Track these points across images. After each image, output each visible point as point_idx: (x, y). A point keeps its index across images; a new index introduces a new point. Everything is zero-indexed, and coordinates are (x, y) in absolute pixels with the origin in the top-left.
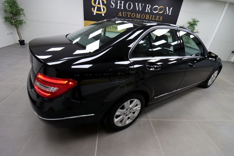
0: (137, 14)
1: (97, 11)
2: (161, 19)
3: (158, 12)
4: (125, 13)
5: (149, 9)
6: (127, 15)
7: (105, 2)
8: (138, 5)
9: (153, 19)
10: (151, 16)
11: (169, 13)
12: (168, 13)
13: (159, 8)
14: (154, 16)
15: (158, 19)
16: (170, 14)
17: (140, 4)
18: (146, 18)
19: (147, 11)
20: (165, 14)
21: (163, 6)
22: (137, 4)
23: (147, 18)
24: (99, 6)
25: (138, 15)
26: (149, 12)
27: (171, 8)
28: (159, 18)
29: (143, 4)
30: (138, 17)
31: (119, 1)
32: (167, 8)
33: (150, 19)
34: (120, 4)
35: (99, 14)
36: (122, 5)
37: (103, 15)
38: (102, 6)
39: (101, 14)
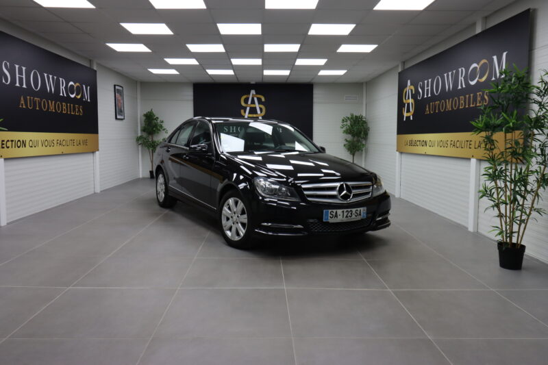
0: (447, 100)
1: (407, 112)
2: (486, 101)
3: (478, 81)
4: (432, 105)
5: (462, 79)
6: (435, 107)
7: (414, 93)
8: (448, 76)
9: (471, 106)
10: (467, 96)
11: (501, 73)
12: (498, 74)
13: (478, 67)
14: (471, 95)
15: (480, 102)
16: (503, 75)
17: (450, 73)
18: (460, 107)
19: (460, 87)
20: (493, 79)
21: (487, 59)
22: (445, 75)
23: (462, 104)
24: (408, 101)
25: (449, 103)
26: (464, 86)
27: (505, 54)
28: (483, 98)
29: (454, 71)
30: (449, 108)
31: (426, 82)
32: (495, 58)
33: (467, 106)
34: (428, 86)
35: (408, 118)
36: (430, 88)
37: (411, 119)
38: (411, 101)
39: (410, 117)
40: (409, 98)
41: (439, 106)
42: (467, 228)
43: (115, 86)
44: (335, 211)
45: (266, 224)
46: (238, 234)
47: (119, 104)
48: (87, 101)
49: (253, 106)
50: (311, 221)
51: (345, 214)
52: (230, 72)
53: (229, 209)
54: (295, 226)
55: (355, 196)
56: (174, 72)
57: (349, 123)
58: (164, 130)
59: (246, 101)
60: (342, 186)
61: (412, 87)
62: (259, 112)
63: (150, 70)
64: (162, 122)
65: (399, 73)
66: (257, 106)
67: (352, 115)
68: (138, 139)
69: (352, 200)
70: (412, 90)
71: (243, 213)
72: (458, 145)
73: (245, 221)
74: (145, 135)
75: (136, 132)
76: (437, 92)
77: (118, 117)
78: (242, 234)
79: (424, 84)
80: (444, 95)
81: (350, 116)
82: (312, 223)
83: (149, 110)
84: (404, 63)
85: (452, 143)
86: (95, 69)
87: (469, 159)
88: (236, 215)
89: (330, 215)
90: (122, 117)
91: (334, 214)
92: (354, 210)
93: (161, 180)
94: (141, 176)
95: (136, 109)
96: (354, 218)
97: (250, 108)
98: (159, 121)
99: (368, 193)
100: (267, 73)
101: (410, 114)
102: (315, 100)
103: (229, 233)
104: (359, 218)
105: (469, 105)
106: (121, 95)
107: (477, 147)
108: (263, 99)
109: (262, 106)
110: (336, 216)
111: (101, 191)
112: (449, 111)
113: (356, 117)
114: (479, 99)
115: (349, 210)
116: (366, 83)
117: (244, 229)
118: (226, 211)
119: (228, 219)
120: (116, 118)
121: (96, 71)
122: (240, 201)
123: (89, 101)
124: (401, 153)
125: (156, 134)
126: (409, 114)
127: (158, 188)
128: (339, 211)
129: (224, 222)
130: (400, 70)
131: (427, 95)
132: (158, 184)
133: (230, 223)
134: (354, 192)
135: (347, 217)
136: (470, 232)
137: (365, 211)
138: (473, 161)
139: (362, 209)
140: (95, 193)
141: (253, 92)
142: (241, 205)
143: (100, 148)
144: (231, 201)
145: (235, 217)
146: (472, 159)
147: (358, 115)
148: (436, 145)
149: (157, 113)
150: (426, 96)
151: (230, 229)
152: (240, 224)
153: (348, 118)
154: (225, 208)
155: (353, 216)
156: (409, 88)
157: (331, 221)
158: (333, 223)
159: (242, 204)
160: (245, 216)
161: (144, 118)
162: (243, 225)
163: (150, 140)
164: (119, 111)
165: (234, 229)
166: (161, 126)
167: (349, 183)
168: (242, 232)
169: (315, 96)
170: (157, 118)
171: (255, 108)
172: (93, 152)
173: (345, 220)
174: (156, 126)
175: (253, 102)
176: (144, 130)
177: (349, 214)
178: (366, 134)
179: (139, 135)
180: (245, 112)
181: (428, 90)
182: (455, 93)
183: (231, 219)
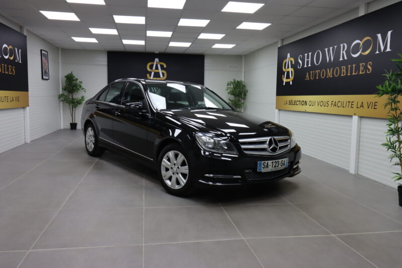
0: (328, 69)
1: (286, 78)
2: (369, 70)
3: (361, 54)
4: (313, 73)
5: (344, 52)
6: (316, 74)
7: (293, 63)
8: (329, 51)
9: (354, 74)
10: (349, 66)
11: (385, 48)
12: (382, 48)
13: (361, 43)
14: (354, 65)
15: (362, 72)
16: (388, 49)
17: (331, 48)
18: (342, 75)
19: (341, 59)
20: (377, 52)
21: (370, 37)
22: (326, 49)
23: (344, 72)
24: (288, 70)
25: (330, 71)
26: (346, 58)
27: (389, 33)
28: (366, 68)
29: (336, 47)
30: (330, 75)
31: (306, 55)
32: (379, 36)
33: (349, 74)
34: (308, 58)
35: (288, 83)
36: (310, 59)
37: (291, 83)
38: (290, 70)
39: (289, 82)
40: (288, 67)
41: (319, 74)
42: (349, 171)
43: (41, 50)
44: (266, 162)
45: (207, 175)
46: (178, 183)
47: (45, 67)
48: (18, 63)
49: (157, 71)
50: (247, 171)
51: (274, 164)
52: (142, 43)
53: (169, 160)
54: (235, 177)
55: (281, 148)
56: (94, 40)
57: (232, 86)
58: (83, 89)
59: (151, 67)
60: (271, 140)
61: (293, 59)
62: (161, 76)
63: (73, 38)
64: (81, 82)
65: (279, 48)
66: (160, 71)
67: (235, 80)
68: (60, 97)
69: (279, 152)
70: (291, 62)
71: (183, 164)
72: (339, 104)
73: (187, 172)
74: (66, 93)
75: (58, 90)
76: (317, 63)
77: (44, 77)
78: (183, 184)
79: (304, 57)
80: (325, 65)
81: (233, 81)
82: (247, 173)
83: (70, 73)
84: (283, 40)
85: (333, 103)
86: (25, 34)
87: (351, 116)
88: (176, 166)
89: (262, 166)
90: (47, 78)
91: (266, 165)
92: (280, 160)
93: (90, 132)
94: (62, 128)
95: (59, 72)
96: (280, 168)
97: (155, 73)
98: (78, 82)
99: (287, 146)
100: (172, 44)
101: (290, 81)
102: (205, 68)
103: (168, 183)
104: (283, 167)
105: (351, 72)
106: (46, 59)
107: (359, 106)
108: (165, 66)
109: (164, 72)
110: (267, 167)
111: (31, 142)
112: (329, 78)
113: (238, 81)
114: (361, 68)
115: (277, 161)
116: (245, 56)
117: (185, 178)
118: (165, 162)
119: (167, 170)
120: (43, 78)
121: (26, 37)
122: (180, 154)
123: (20, 62)
124: (280, 110)
125: (76, 92)
126: (288, 80)
127: (87, 139)
128: (270, 162)
129: (163, 172)
130: (279, 46)
131: (308, 64)
132: (87, 135)
133: (170, 173)
134: (280, 145)
135: (275, 167)
136: (351, 174)
137: (288, 162)
138: (355, 118)
139: (285, 159)
140: (26, 143)
141: (157, 60)
142: (181, 158)
143: (29, 105)
144: (171, 154)
145: (175, 168)
146: (354, 117)
147: (239, 80)
148: (317, 104)
149: (76, 75)
150: (306, 66)
151: (170, 179)
152: (180, 175)
153: (232, 82)
154: (165, 160)
155: (280, 166)
156: (289, 59)
157: (263, 170)
158: (264, 173)
159: (183, 156)
160: (187, 167)
161: (65, 79)
162: (184, 175)
163: (71, 97)
164: (44, 74)
165: (174, 179)
166: (80, 86)
167: (276, 138)
168: (183, 181)
169: (205, 64)
170: (77, 79)
171: (159, 73)
172: (24, 108)
173: (274, 169)
174: (76, 85)
175: (157, 68)
176: (64, 89)
177: (277, 165)
178: (245, 95)
179: (61, 93)
180: (150, 76)
181: (308, 62)
182: (337, 63)
183: (170, 170)
